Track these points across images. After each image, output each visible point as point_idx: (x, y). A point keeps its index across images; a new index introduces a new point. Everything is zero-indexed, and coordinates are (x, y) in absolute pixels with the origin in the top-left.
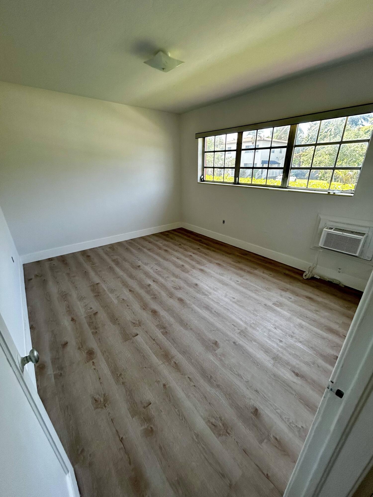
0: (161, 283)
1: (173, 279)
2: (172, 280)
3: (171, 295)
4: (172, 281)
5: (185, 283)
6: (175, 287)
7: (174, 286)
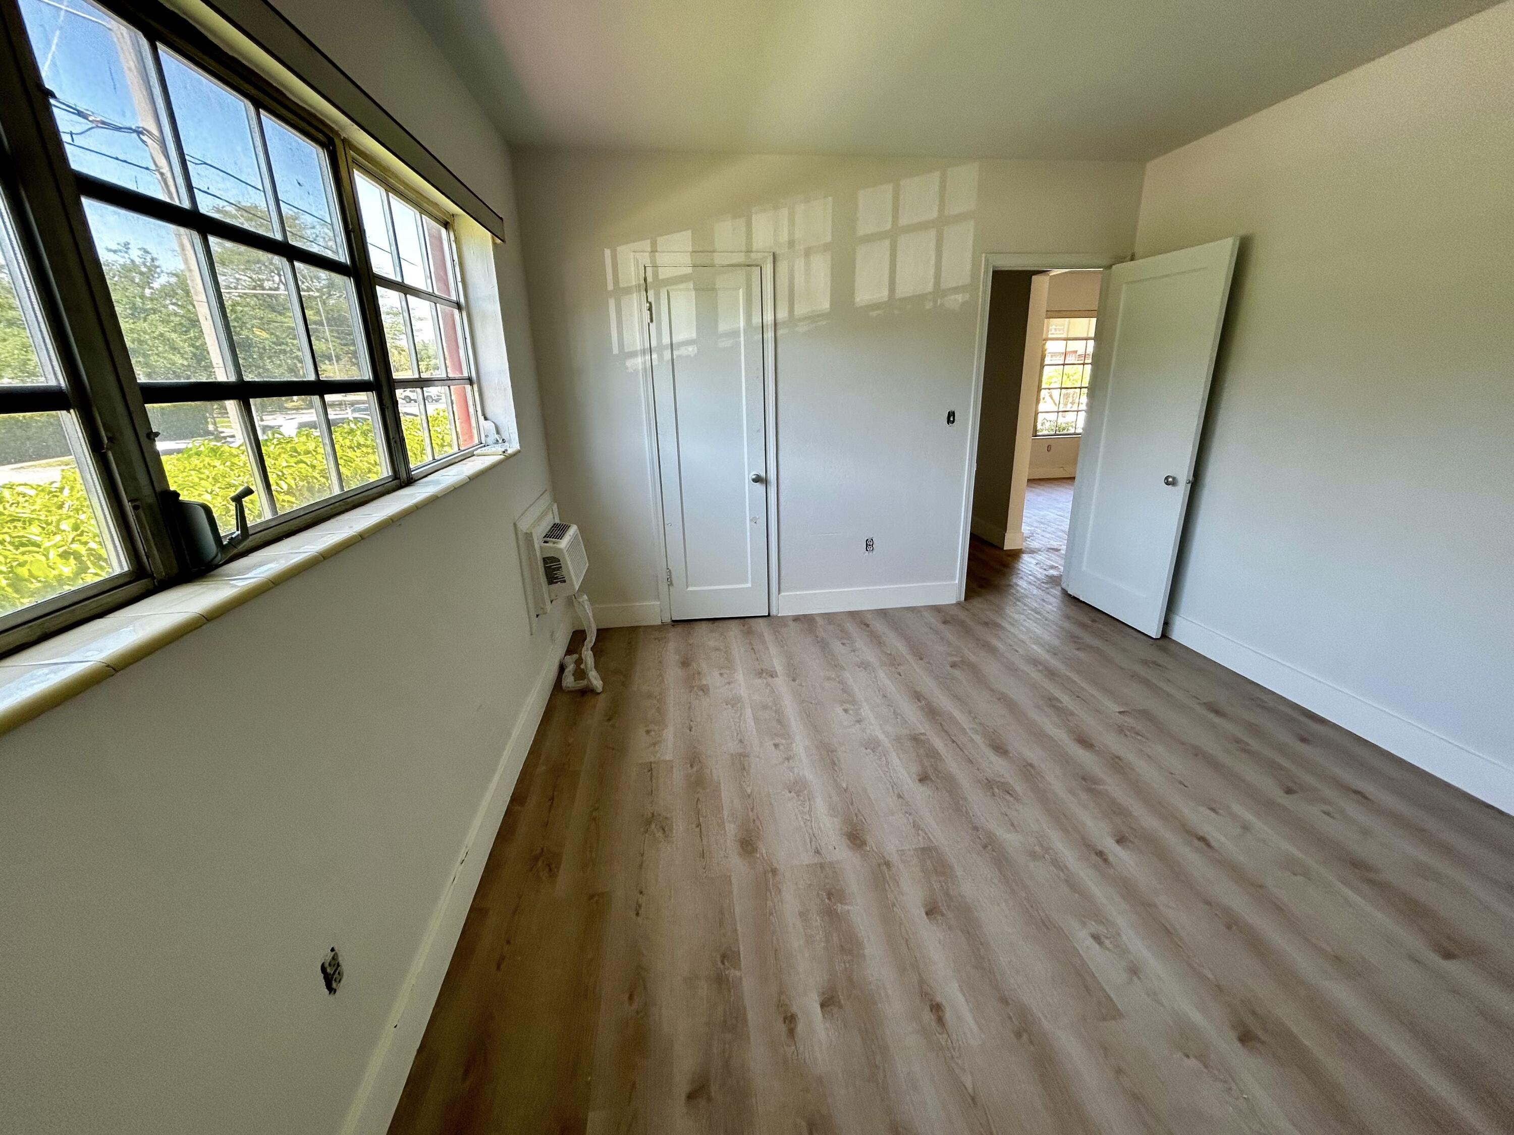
0: (1065, 831)
1: (1008, 836)
2: (1017, 831)
3: (1028, 771)
4: (1012, 825)
5: (965, 799)
6: (1008, 797)
7: (1011, 799)
